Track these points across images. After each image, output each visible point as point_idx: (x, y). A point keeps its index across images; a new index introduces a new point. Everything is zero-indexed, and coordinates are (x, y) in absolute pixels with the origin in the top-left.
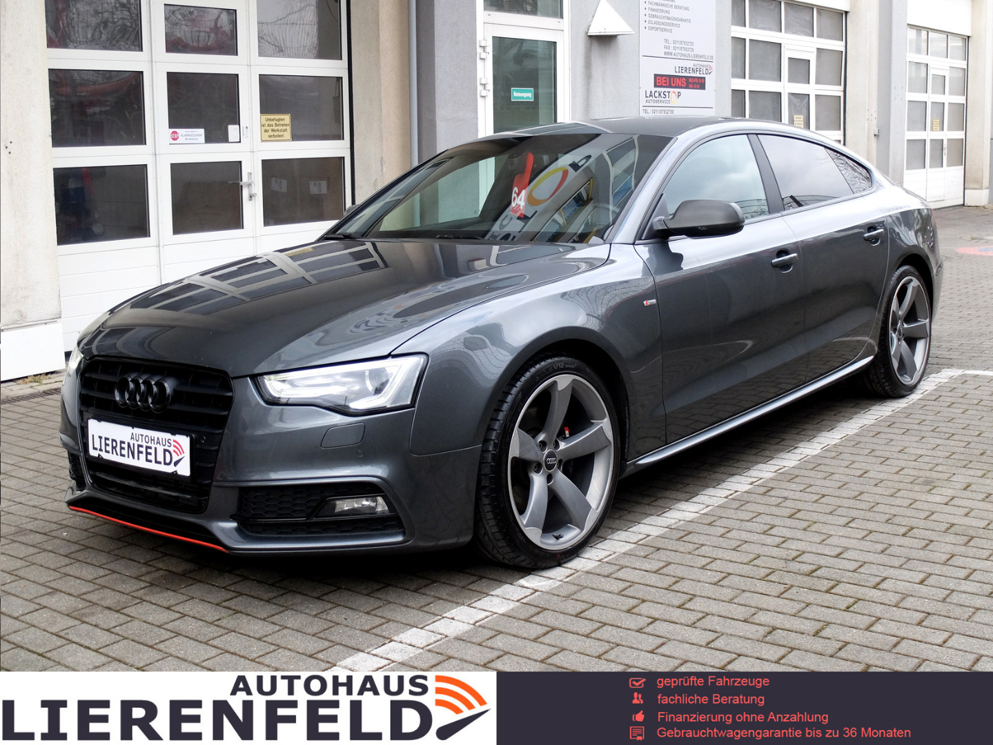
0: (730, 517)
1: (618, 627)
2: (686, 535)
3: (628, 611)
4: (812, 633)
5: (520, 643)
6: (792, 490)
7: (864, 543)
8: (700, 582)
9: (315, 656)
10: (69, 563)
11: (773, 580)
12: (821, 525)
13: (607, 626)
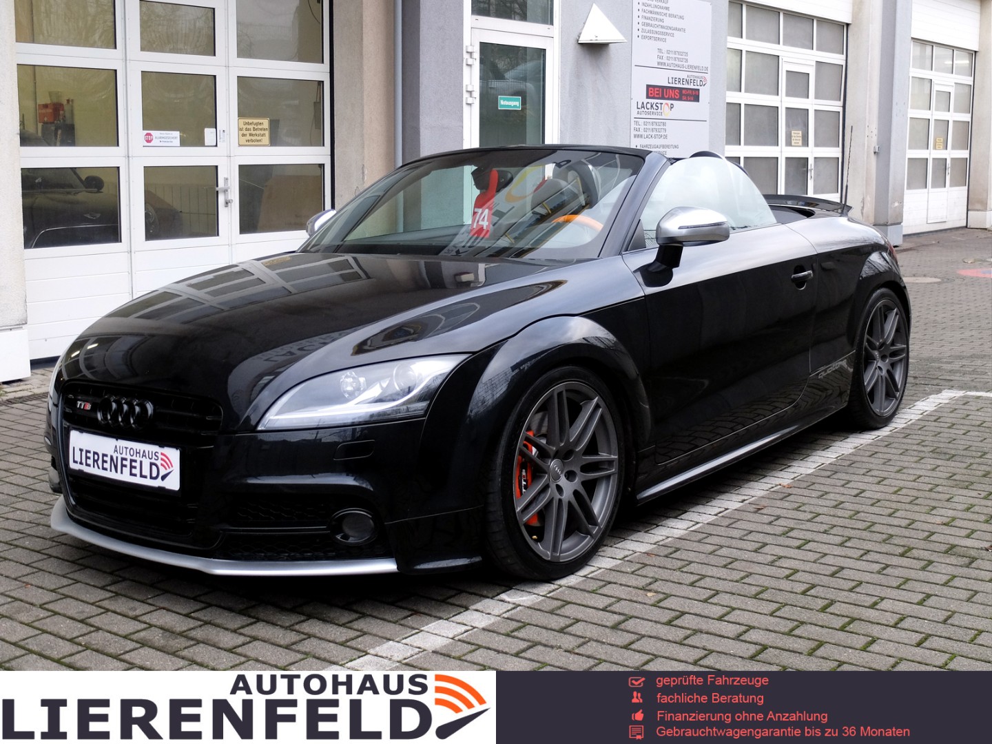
0: (721, 534)
1: (603, 642)
2: (675, 552)
3: (614, 627)
6: (784, 508)
7: (860, 562)
8: (688, 598)
10: (31, 572)
11: (764, 598)
12: (816, 543)
13: (592, 642)
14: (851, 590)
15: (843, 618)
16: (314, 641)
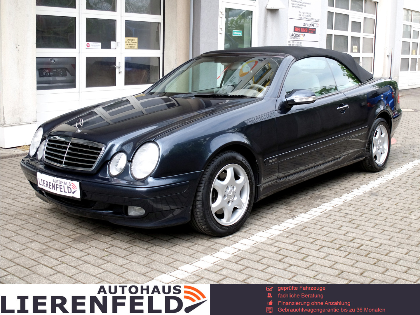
0: (324, 221)
1: (275, 267)
2: (305, 228)
3: (280, 261)
4: (359, 274)
5: (233, 272)
6: (350, 210)
7: (381, 235)
8: (310, 249)
9: (145, 274)
10: (39, 229)
11: (342, 250)
12: (363, 226)
13: (270, 267)
14: (377, 247)
15: (375, 260)
16: (156, 263)
